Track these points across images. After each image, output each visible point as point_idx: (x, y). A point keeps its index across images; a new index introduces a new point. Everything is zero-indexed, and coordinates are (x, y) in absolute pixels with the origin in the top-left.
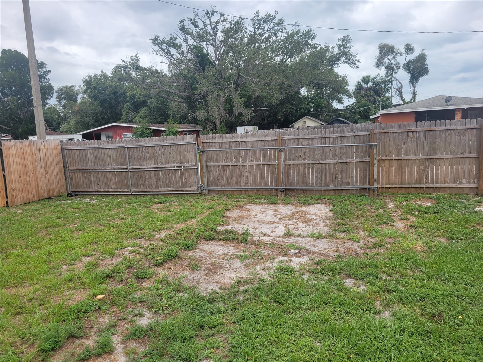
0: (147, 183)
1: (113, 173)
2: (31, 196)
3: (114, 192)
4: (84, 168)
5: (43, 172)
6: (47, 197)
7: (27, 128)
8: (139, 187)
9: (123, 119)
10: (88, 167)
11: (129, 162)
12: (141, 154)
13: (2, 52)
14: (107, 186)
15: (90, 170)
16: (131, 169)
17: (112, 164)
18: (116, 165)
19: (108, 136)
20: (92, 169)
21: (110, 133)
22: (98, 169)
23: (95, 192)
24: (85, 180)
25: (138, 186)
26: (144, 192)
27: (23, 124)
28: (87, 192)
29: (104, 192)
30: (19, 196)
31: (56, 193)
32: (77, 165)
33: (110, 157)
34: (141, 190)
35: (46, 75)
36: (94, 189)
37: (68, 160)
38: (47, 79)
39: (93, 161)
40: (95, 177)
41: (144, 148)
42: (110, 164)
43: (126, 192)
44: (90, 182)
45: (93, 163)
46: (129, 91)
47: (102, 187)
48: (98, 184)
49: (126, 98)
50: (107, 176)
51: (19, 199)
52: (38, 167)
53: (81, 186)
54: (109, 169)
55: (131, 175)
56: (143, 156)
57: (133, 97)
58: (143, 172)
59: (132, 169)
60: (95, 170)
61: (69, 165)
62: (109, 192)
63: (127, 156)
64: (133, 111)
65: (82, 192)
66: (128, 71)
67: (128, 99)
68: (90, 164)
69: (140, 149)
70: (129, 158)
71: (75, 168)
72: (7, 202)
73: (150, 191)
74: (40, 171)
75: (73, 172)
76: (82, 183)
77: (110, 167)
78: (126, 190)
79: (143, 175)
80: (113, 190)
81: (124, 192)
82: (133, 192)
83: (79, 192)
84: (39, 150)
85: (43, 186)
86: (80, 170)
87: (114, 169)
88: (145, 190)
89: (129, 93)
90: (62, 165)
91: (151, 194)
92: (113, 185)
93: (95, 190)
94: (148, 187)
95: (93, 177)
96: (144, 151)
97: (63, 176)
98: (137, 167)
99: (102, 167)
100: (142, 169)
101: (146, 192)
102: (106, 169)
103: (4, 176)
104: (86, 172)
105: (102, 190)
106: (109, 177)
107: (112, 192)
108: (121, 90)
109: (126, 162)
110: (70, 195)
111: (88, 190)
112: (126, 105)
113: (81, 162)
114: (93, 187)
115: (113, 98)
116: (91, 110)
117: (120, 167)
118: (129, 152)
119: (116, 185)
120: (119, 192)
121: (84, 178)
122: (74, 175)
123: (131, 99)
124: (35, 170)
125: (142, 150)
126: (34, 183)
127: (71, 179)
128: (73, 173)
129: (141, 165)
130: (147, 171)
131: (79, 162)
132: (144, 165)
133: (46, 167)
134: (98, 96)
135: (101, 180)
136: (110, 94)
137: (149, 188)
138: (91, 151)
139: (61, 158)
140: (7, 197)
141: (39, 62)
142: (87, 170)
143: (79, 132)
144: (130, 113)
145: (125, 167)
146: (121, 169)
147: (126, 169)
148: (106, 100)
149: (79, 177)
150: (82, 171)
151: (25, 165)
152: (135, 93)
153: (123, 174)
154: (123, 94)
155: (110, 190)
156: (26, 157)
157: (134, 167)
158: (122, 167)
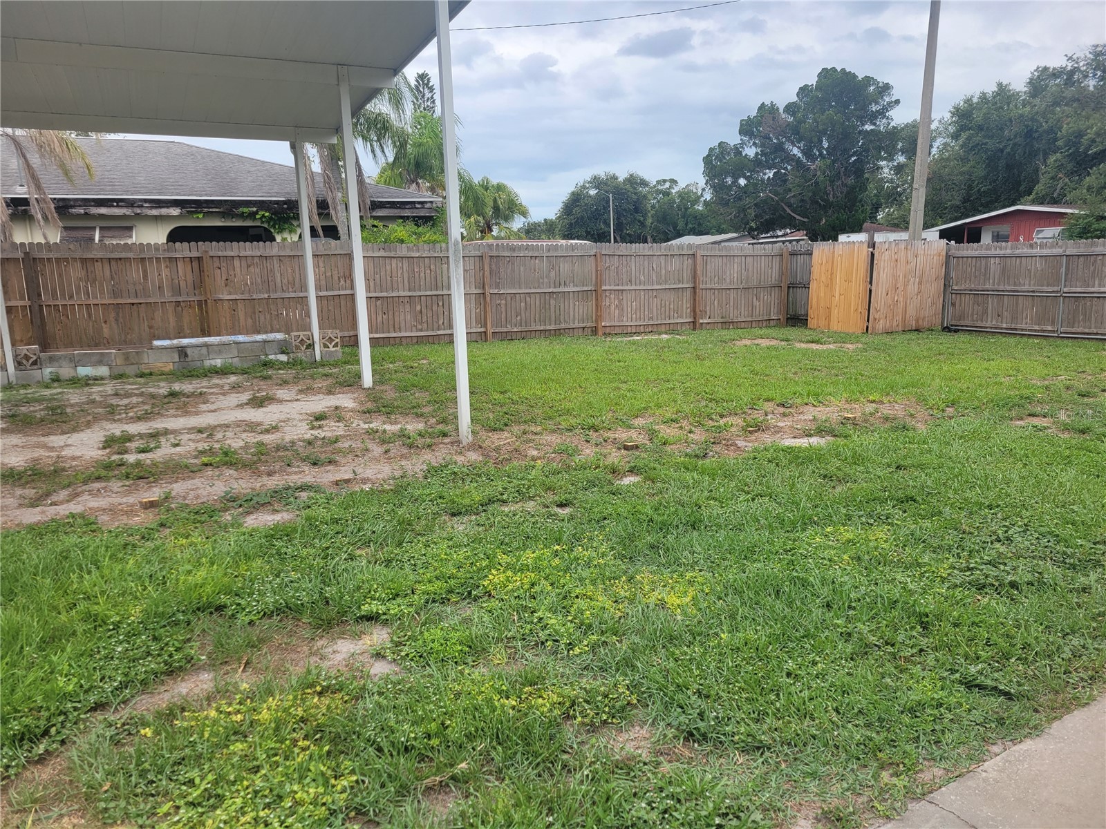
0: (1093, 319)
1: (1031, 298)
2: (895, 324)
3: (1026, 330)
4: (980, 287)
5: (916, 290)
6: (914, 328)
7: (837, 218)
8: (1076, 325)
9: (1037, 194)
10: (987, 286)
11: (1065, 281)
12: (1092, 268)
13: (819, 75)
14: (1014, 318)
15: (988, 291)
16: (1066, 293)
17: (1032, 283)
18: (1038, 286)
19: (998, 235)
20: (993, 291)
21: (1004, 229)
22: (1003, 291)
23: (991, 328)
24: (976, 307)
25: (1074, 323)
26: (1084, 334)
27: (830, 212)
28: (976, 327)
29: (1006, 329)
30: (881, 321)
31: (926, 325)
32: (968, 282)
33: (1030, 271)
34: (1079, 330)
35: (887, 111)
36: (990, 322)
37: (953, 274)
38: (888, 118)
39: (996, 277)
40: (995, 304)
41: (1100, 258)
42: (1027, 282)
43: (1050, 331)
44: (985, 311)
45: (996, 281)
46: (1068, 124)
47: (1004, 321)
48: (999, 316)
49: (1056, 140)
50: (1017, 303)
51: (881, 326)
52: (910, 282)
53: (968, 317)
54: (1024, 292)
55: (1063, 303)
56: (1094, 270)
57: (1076, 137)
58: (1089, 299)
59: (1069, 293)
60: (998, 291)
61: (955, 282)
62: (1016, 329)
63: (1063, 270)
64: (1070, 174)
65: (967, 326)
66: (1079, 80)
67: (1060, 143)
68: (991, 281)
69: (1092, 258)
70: (1066, 274)
71: (963, 287)
72: (867, 327)
73: (1097, 334)
74: (913, 288)
75: (958, 293)
76: (970, 312)
77: (1026, 288)
78: (1050, 328)
79: (1088, 303)
80: (1024, 326)
81: (1044, 331)
82: (1061, 333)
83: (962, 326)
84: (916, 257)
85: (911, 312)
86: (971, 290)
87: (1033, 292)
88: (1087, 330)
89: (1066, 129)
90: (943, 281)
91: (1097, 339)
92: (1026, 318)
93: (991, 325)
94: (1093, 326)
95: (991, 304)
96: (1099, 262)
97: (942, 299)
98: (1079, 290)
99: (1012, 288)
100: (1088, 293)
101: (1088, 334)
102: (1018, 291)
103: (870, 291)
104: (981, 296)
105: (1004, 326)
106: (1021, 305)
107: (1022, 330)
108: (1047, 122)
109: (1059, 281)
110: (947, 329)
111: (979, 324)
112: (1052, 159)
113: (976, 277)
114: (989, 319)
115: (1020, 145)
116: (961, 174)
117: (1045, 288)
118: (1068, 264)
119: (1032, 319)
120: (1035, 331)
121: (976, 305)
122: (958, 299)
123: (1069, 143)
124: (906, 286)
125: (1095, 261)
126: (901, 305)
127: (953, 304)
128: (958, 296)
129: (1088, 286)
130: (1099, 297)
131: (973, 278)
132: (1094, 286)
133: (920, 283)
134: (986, 144)
135: (1004, 309)
136: (1015, 136)
137: (1096, 328)
138: (998, 260)
139: (944, 270)
140: (868, 321)
141: (881, 84)
142: (984, 291)
143: (933, 226)
144: (1060, 178)
145: (1055, 289)
146: (1047, 292)
147: (1057, 292)
148: (1002, 151)
149: (967, 302)
150: (974, 293)
151: (895, 277)
152: (1083, 127)
153: (1049, 300)
154: (1051, 131)
155: (1019, 326)
156: (899, 266)
157: (1073, 289)
158: (1050, 289)
